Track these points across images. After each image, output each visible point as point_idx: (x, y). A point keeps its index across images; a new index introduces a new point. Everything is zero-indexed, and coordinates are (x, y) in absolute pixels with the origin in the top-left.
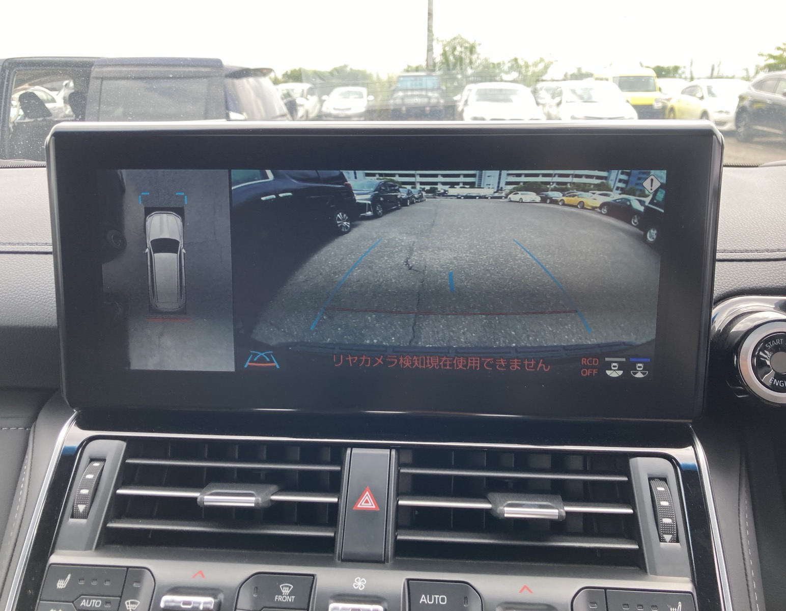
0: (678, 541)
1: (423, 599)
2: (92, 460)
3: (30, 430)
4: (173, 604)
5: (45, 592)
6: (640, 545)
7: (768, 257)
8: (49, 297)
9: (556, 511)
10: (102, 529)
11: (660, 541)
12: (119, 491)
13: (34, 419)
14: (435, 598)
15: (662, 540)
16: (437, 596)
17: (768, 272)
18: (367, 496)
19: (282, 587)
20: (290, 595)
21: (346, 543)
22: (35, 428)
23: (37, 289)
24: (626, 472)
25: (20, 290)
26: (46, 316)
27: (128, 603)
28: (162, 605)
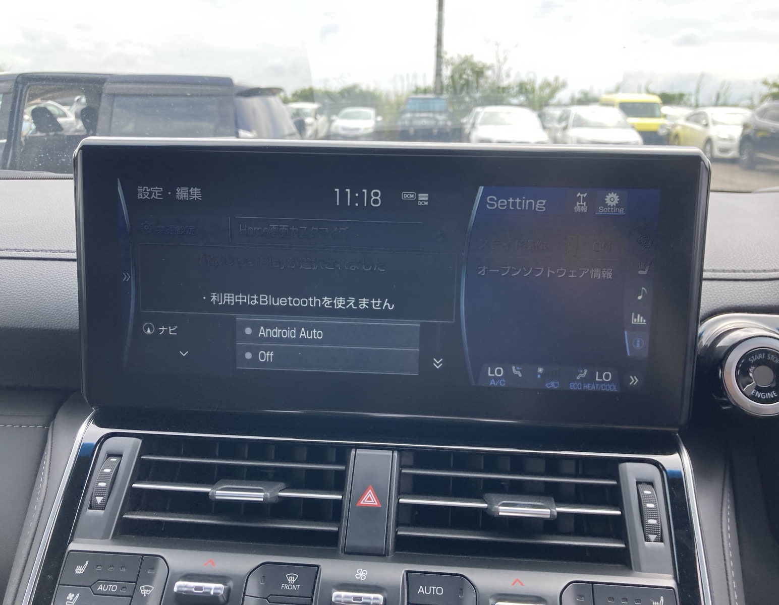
0: (662, 541)
1: (421, 590)
2: (110, 455)
3: (48, 429)
4: (186, 589)
5: (63, 577)
6: (627, 543)
7: (754, 277)
8: (70, 302)
9: (549, 511)
10: (118, 519)
11: (646, 541)
12: (134, 485)
13: (53, 417)
14: (432, 589)
15: (647, 540)
16: (434, 588)
17: (754, 291)
18: (370, 494)
19: (288, 576)
20: (296, 583)
21: (350, 536)
22: (53, 425)
23: (59, 294)
24: (615, 475)
25: (43, 294)
26: (67, 320)
27: (142, 589)
28: (175, 590)
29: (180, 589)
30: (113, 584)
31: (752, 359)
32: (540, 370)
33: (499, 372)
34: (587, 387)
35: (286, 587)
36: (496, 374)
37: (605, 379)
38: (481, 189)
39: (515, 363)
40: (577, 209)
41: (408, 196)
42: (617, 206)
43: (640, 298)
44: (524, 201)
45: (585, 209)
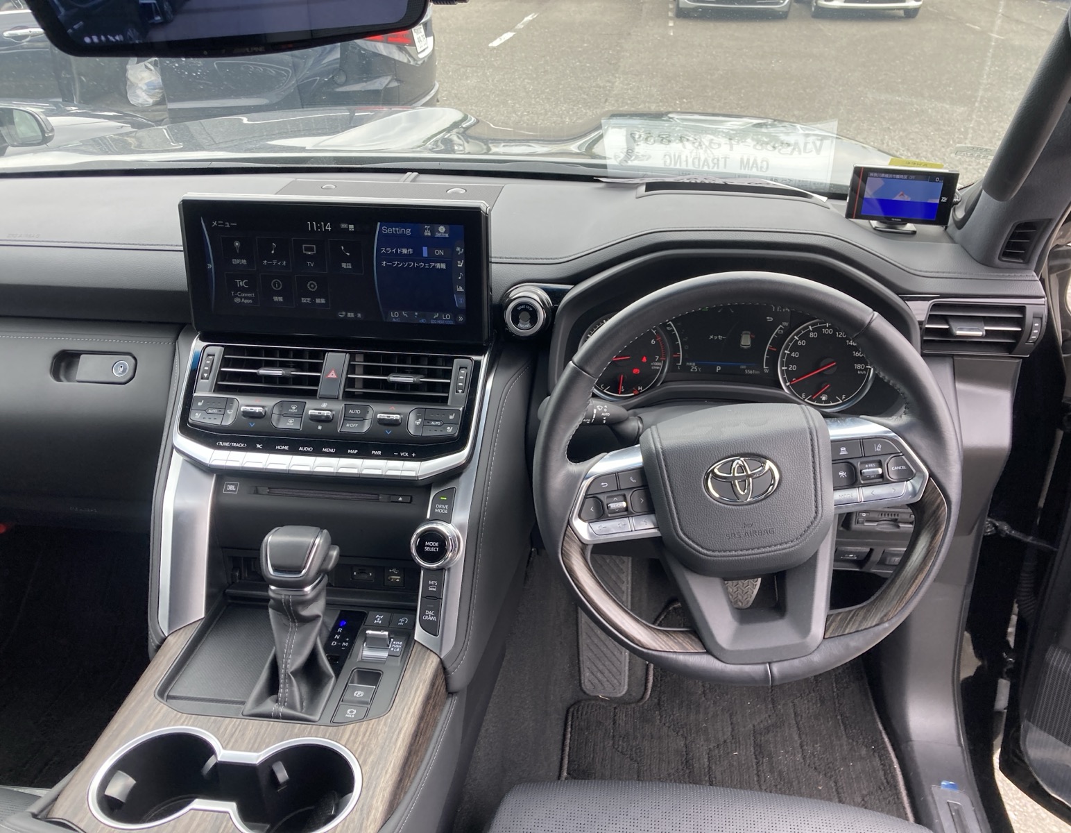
0: (462, 393)
1: (350, 411)
2: (209, 355)
3: (176, 343)
4: (246, 410)
5: (193, 407)
6: (447, 394)
10: (215, 384)
11: (456, 393)
12: (222, 369)
13: (177, 338)
14: (355, 411)
16: (357, 411)
18: (333, 372)
19: (292, 406)
20: (295, 409)
21: (322, 389)
24: (450, 364)
27: (228, 411)
28: (242, 410)
29: (244, 410)
30: (215, 410)
31: (520, 304)
32: (416, 314)
33: (396, 314)
34: (439, 322)
35: (291, 410)
36: (395, 316)
37: (447, 318)
38: (379, 224)
39: (403, 310)
40: (426, 234)
41: (344, 226)
42: (445, 232)
43: (460, 278)
44: (400, 229)
45: (429, 234)
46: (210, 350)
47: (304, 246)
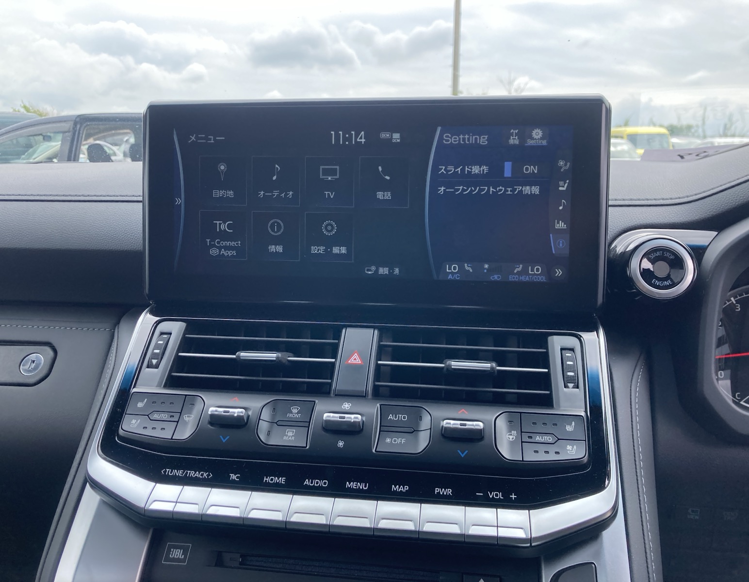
0: (578, 387)
1: (390, 417)
2: (162, 333)
3: (114, 332)
4: (216, 413)
5: (129, 410)
6: (551, 392)
7: (662, 203)
8: (134, 230)
9: (490, 365)
10: (168, 376)
11: (565, 387)
12: (179, 354)
13: (118, 323)
14: (399, 417)
15: (566, 386)
16: (400, 416)
17: (662, 213)
18: (356, 356)
19: (293, 409)
20: (298, 413)
21: (339, 382)
22: (118, 329)
23: (126, 225)
24: (545, 345)
25: (115, 225)
26: (132, 243)
27: (185, 417)
28: (209, 413)
29: (213, 413)
30: (164, 414)
31: (652, 256)
32: (486, 266)
33: (455, 268)
34: (524, 278)
35: (291, 415)
36: (452, 270)
37: (536, 272)
38: (439, 129)
39: (469, 261)
40: (511, 142)
41: (385, 135)
42: (541, 139)
43: (561, 208)
44: (471, 137)
45: (517, 142)
46: (165, 326)
47: (321, 167)
